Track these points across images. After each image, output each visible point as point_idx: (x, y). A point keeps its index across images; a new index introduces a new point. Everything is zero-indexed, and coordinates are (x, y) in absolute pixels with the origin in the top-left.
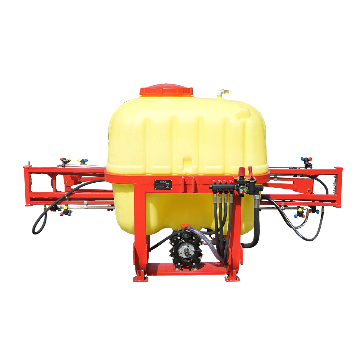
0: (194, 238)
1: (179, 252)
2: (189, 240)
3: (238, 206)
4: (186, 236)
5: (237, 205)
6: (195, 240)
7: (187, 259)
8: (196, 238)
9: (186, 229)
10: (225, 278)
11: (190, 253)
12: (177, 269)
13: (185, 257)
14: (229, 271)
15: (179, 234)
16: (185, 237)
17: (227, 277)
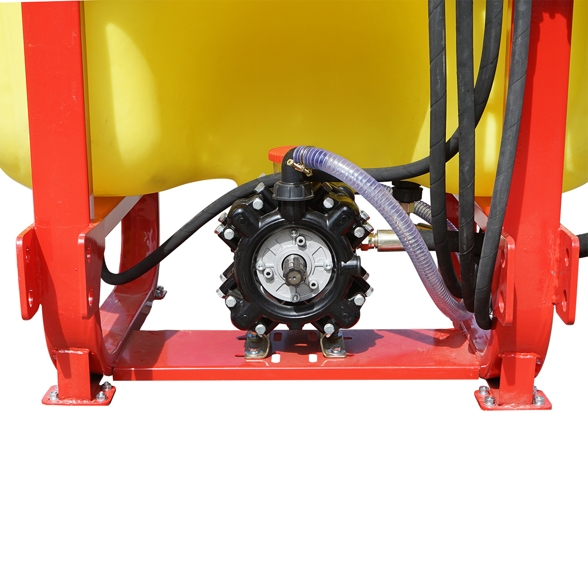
0: (328, 203)
1: (260, 275)
2: (304, 216)
3: (552, 16)
4: (290, 193)
5: (546, 16)
6: (335, 216)
7: (298, 306)
8: (337, 206)
9: (289, 155)
10: (477, 394)
11: (312, 279)
12: (253, 354)
13: (285, 294)
14: (497, 363)
15: (260, 188)
16: (286, 198)
17: (488, 391)
